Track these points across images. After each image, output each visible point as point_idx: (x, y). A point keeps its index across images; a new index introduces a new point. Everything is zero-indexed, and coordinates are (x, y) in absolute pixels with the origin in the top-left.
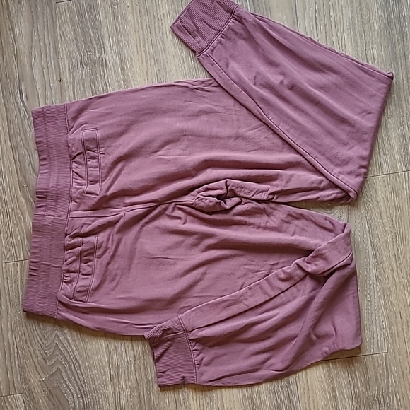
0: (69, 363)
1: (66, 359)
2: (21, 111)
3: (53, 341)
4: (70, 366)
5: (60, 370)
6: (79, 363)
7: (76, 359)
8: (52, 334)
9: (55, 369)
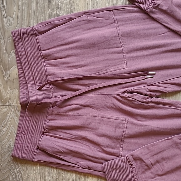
0: (15, 173)
1: (13, 171)
2: (2, 12)
3: (7, 159)
4: (16, 175)
5: (9, 177)
6: (21, 174)
7: (20, 171)
8: (7, 154)
9: (6, 176)
